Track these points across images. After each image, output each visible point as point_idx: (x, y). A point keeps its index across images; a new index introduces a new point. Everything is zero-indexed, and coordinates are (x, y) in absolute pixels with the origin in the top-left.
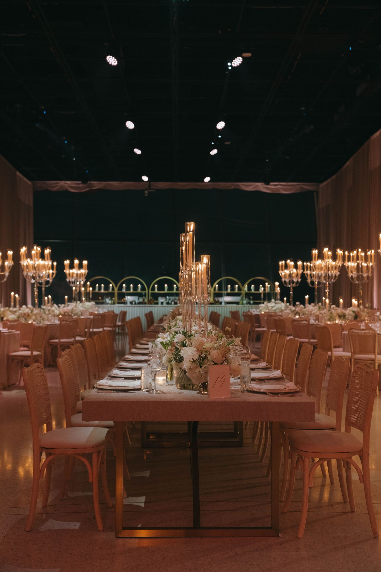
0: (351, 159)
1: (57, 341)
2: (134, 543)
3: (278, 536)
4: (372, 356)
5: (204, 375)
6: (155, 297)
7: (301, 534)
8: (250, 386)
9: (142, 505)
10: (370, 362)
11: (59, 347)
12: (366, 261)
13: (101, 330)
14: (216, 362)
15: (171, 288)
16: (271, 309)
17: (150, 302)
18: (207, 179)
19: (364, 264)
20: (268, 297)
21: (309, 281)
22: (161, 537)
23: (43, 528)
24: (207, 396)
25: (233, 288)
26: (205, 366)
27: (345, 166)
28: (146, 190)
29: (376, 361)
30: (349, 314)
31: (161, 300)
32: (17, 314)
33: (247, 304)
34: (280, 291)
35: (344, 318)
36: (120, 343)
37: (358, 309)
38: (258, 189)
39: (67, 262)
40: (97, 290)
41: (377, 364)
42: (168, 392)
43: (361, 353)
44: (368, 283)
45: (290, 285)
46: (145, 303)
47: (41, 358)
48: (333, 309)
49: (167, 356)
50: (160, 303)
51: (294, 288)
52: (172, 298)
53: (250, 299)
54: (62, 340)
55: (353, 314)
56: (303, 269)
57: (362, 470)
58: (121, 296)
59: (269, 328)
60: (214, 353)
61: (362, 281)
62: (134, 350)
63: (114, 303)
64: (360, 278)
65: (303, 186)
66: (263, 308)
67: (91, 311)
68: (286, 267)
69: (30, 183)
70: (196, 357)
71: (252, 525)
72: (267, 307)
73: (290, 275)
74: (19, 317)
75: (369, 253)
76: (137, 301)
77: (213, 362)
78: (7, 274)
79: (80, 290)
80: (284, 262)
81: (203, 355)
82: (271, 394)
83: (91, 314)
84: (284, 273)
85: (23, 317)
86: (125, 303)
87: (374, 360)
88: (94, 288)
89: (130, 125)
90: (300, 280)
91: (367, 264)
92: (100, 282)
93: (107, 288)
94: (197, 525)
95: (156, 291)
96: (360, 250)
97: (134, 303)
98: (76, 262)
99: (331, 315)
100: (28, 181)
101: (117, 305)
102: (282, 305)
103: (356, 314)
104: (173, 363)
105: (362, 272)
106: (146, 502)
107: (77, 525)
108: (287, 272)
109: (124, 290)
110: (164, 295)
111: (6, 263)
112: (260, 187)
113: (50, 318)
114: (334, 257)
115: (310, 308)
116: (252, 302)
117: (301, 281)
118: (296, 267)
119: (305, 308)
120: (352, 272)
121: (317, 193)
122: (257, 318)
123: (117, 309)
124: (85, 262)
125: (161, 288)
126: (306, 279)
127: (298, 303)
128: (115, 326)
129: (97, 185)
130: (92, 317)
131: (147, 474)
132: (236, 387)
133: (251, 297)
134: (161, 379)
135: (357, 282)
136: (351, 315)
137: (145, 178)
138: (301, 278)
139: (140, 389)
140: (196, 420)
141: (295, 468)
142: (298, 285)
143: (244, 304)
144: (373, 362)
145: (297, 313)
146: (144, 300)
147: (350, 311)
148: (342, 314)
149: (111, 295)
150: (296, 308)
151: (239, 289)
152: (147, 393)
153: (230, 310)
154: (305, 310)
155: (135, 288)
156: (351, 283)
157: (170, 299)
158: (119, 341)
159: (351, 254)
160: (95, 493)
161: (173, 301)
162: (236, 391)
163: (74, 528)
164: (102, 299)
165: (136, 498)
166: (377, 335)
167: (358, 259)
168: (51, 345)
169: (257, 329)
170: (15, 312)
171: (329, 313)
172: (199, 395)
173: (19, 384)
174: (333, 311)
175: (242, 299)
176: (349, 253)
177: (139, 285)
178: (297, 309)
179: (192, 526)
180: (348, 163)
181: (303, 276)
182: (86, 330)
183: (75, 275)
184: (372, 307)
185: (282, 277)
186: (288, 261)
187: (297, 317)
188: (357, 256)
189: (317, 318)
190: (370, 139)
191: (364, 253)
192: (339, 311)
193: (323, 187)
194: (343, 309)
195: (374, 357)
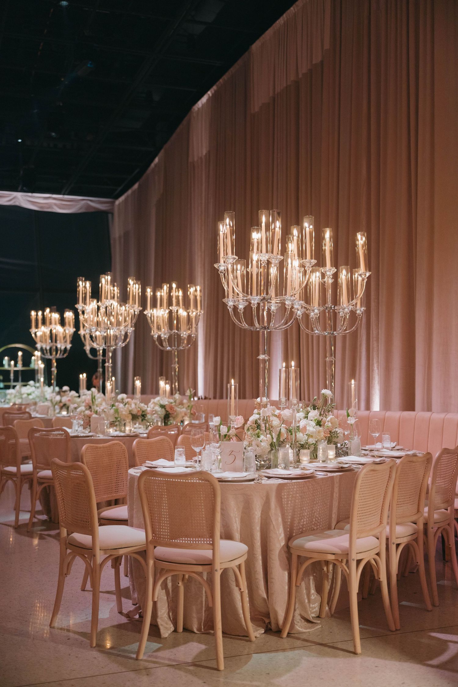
0: (162, 153)
12: (186, 307)
16: (27, 397)
19: (183, 313)
21: (87, 347)
27: (153, 165)
29: (217, 563)
30: (154, 412)
35: (142, 420)
37: (172, 401)
38: (17, 204)
43: (174, 541)
44: (189, 350)
45: (50, 354)
48: (122, 402)
51: (58, 360)
55: (162, 412)
56: (77, 326)
61: (178, 346)
64: (174, 339)
65: (89, 203)
66: (13, 396)
68: (44, 321)
72: (20, 395)
73: (53, 337)
75: (191, 291)
80: (40, 313)
84: (39, 332)
90: (69, 346)
91: (188, 313)
96: (174, 286)
99: (116, 416)
103: (167, 411)
105: (178, 328)
108: (46, 330)
112: (21, 199)
116: (2, 385)
117: (71, 348)
118: (62, 322)
119: (79, 396)
120: (159, 328)
121: (112, 214)
126: (83, 345)
127: (66, 388)
133: (1, 378)
135: (169, 348)
136: (156, 412)
138: (72, 342)
142: (65, 355)
145: (65, 406)
147: (155, 404)
148: (138, 411)
150: (61, 396)
154: (78, 399)
156: (162, 352)
159: (158, 294)
167: (170, 303)
171: (112, 411)
174: (121, 405)
176: (154, 292)
178: (65, 399)
180: (157, 160)
181: (76, 339)
184: (195, 394)
185: (38, 340)
186: (48, 310)
187: (64, 413)
188: (170, 298)
189: (87, 423)
190: (192, 110)
191: (181, 293)
192: (133, 406)
193: (119, 204)
194: (141, 402)
195: (211, 557)
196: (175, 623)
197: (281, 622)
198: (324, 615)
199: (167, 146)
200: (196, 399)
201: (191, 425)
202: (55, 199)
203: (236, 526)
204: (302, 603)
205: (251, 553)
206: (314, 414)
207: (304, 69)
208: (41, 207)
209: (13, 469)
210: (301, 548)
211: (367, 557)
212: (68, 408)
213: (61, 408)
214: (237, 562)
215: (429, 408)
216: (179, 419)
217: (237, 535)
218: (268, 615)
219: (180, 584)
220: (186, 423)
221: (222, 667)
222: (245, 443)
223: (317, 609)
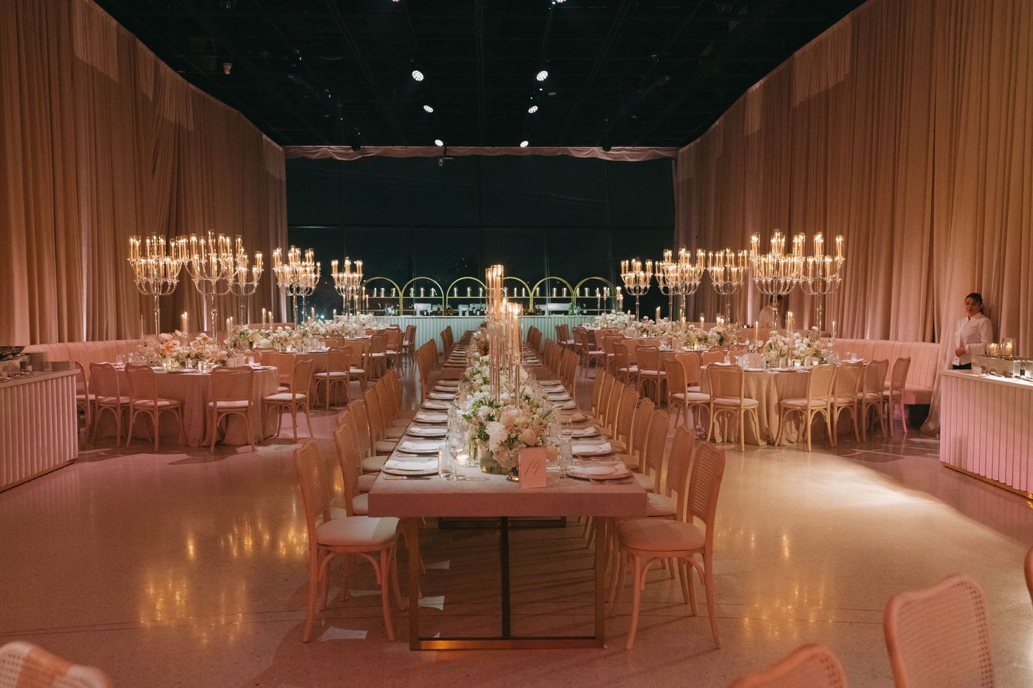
0: (722, 117)
1: (325, 374)
2: (432, 656)
3: (603, 647)
4: (737, 401)
5: (514, 459)
6: (454, 304)
7: (630, 645)
8: (572, 468)
9: (441, 607)
10: (734, 408)
11: (328, 382)
12: (737, 265)
13: (381, 354)
14: (529, 444)
15: (475, 292)
17: (447, 313)
18: (524, 144)
19: (734, 269)
20: (608, 305)
21: (661, 286)
22: (463, 650)
23: (324, 637)
24: (518, 484)
25: (559, 293)
26: (515, 449)
27: (713, 126)
28: (441, 157)
29: (742, 407)
30: (713, 337)
31: (462, 308)
32: (271, 338)
33: (578, 314)
34: (622, 298)
35: (705, 342)
36: (408, 369)
37: (725, 329)
38: (594, 156)
39: (335, 263)
40: (375, 296)
41: (743, 411)
42: (472, 479)
43: (723, 396)
45: (635, 293)
46: (441, 314)
47: (306, 402)
48: (692, 330)
49: (470, 434)
50: (461, 314)
51: (640, 297)
52: (477, 306)
53: (582, 307)
54: (331, 374)
55: (718, 337)
56: (654, 272)
57: (704, 570)
58: (409, 303)
59: (607, 352)
60: (527, 434)
61: (731, 292)
62: (428, 404)
63: (399, 314)
64: (728, 287)
65: (658, 152)
66: (599, 321)
67: (368, 327)
68: (631, 269)
69: (281, 149)
70: (505, 438)
71: (572, 634)
72: (605, 321)
73: (637, 280)
74: (273, 342)
75: (740, 255)
76: (430, 311)
77: (525, 443)
78: (256, 284)
79: (352, 297)
80: (627, 262)
81: (513, 435)
82: (595, 482)
83: (369, 331)
84: (628, 277)
85: (279, 342)
86: (413, 313)
87: (739, 406)
88: (371, 295)
89: (418, 76)
90: (648, 287)
91: (738, 269)
92: (378, 284)
93: (388, 292)
94: (506, 635)
95: (456, 296)
96: (728, 251)
97: (425, 314)
98: (347, 263)
99: (688, 339)
100: (278, 146)
101: (402, 316)
102: (626, 317)
103: (722, 336)
104: (478, 440)
105: (730, 280)
106: (445, 604)
107: (362, 635)
108: (632, 275)
109: (412, 295)
110: (467, 302)
111: (254, 269)
112: (597, 152)
113: (315, 344)
114: (693, 261)
115: (663, 323)
116: (585, 311)
117: (650, 287)
118: (644, 268)
119: (655, 323)
120: (717, 279)
121: (676, 160)
122: (591, 334)
123: (404, 322)
124: (359, 263)
125: (462, 292)
126: (658, 284)
127: (646, 317)
128: (402, 346)
129: (373, 151)
130: (370, 336)
131: (446, 565)
132: (555, 468)
133: (585, 305)
134: (463, 459)
135: (724, 294)
137: (439, 143)
138: (651, 283)
139: (437, 474)
140: (505, 515)
141: (625, 565)
142: (646, 293)
143: (575, 314)
144: (738, 408)
145: (645, 331)
146: (439, 309)
147: (714, 331)
148: (702, 336)
149: (394, 302)
150: (643, 323)
151: (569, 293)
152: (445, 479)
153: (556, 324)
154: (655, 326)
155: (427, 293)
156: (719, 296)
157: (474, 308)
158: (406, 367)
159: (717, 256)
160: (384, 593)
161: (478, 310)
162: (554, 475)
163: (359, 637)
164: (383, 308)
165: (433, 598)
166: (743, 373)
167: (725, 262)
168: (318, 380)
169: (590, 353)
170: (268, 335)
171: (685, 335)
172: (509, 482)
173: (278, 436)
174: (692, 332)
175: (572, 308)
176: (714, 254)
177: (433, 290)
178: (645, 326)
179: (501, 635)
180: (717, 123)
181: (654, 281)
182: (364, 355)
183: (346, 280)
184: (745, 323)
185: (626, 282)
186: (634, 261)
187: (645, 336)
188: (725, 258)
189: (670, 342)
190: (748, 92)
191: (733, 255)
192: (699, 332)
193: (683, 153)
194: (704, 330)
195: (739, 403)
196: (723, 438)
197: (775, 437)
198: (800, 440)
199: (726, 113)
200: (745, 327)
201: (737, 345)
202: (626, 150)
203: (754, 392)
204: (787, 432)
205: (760, 403)
206: (806, 340)
207: (831, 84)
208: (615, 158)
209: (625, 369)
210: (785, 404)
211: (818, 409)
212: (647, 332)
213: (643, 332)
214: (753, 407)
215: (896, 339)
216: (730, 342)
217: (754, 397)
218: (768, 437)
219: (726, 419)
220: (735, 344)
221: (743, 450)
222: (762, 355)
223: (796, 437)
